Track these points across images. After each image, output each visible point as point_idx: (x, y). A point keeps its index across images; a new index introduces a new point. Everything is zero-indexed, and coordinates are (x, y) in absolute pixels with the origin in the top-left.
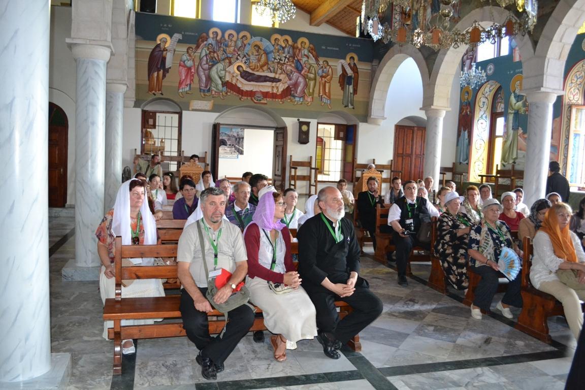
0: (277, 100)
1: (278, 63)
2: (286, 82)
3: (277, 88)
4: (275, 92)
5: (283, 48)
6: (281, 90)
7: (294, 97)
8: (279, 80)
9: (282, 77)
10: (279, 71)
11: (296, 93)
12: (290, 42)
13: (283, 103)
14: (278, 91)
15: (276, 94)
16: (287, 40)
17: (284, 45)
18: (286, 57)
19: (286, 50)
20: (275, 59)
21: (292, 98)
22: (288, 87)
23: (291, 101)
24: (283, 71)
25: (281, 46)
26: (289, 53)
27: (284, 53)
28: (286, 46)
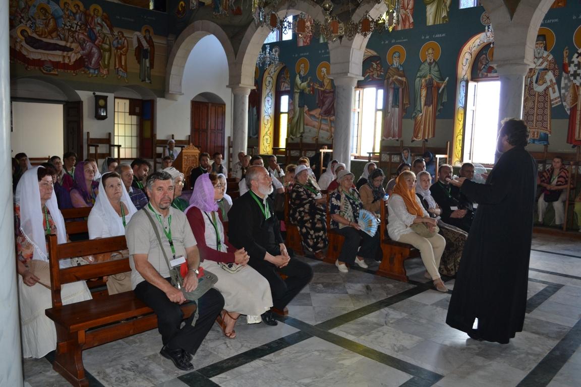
0: (69, 71)
1: (69, 30)
2: (79, 52)
3: (69, 58)
4: (66, 62)
5: (74, 14)
6: (73, 60)
7: (89, 68)
8: (71, 50)
9: (74, 46)
10: (71, 39)
11: (91, 63)
12: (82, 8)
13: (77, 74)
14: (70, 61)
15: (68, 64)
16: (78, 6)
17: (74, 11)
18: (77, 24)
19: (78, 16)
20: (65, 25)
21: (86, 70)
22: (82, 57)
23: (85, 73)
24: (75, 40)
25: (71, 12)
26: (80, 19)
27: (75, 19)
28: (77, 12)
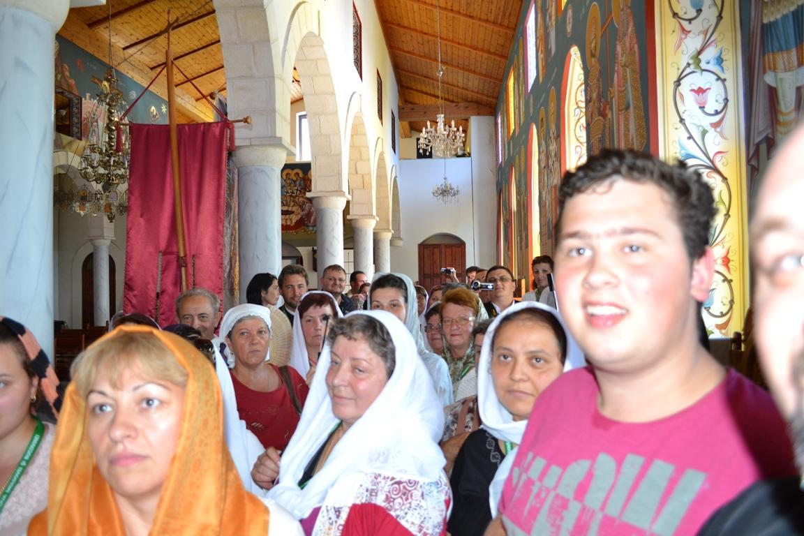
0: (291, 231)
1: (291, 196)
2: (299, 214)
3: (291, 219)
4: (288, 224)
5: (295, 182)
6: (294, 221)
7: (308, 226)
8: (292, 212)
9: (295, 209)
10: (292, 204)
11: (310, 222)
12: (301, 175)
13: (297, 233)
14: (291, 223)
15: (290, 225)
16: (298, 174)
17: (295, 179)
18: (297, 190)
19: (298, 183)
20: (287, 192)
21: (306, 228)
22: (302, 217)
23: (305, 231)
24: (296, 204)
25: (293, 180)
26: (300, 185)
27: (296, 186)
28: (297, 180)
